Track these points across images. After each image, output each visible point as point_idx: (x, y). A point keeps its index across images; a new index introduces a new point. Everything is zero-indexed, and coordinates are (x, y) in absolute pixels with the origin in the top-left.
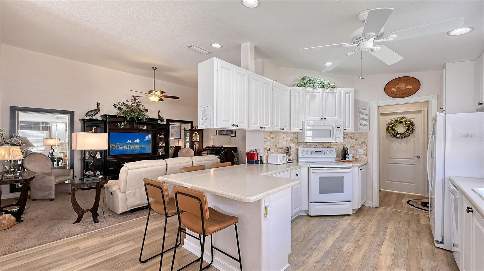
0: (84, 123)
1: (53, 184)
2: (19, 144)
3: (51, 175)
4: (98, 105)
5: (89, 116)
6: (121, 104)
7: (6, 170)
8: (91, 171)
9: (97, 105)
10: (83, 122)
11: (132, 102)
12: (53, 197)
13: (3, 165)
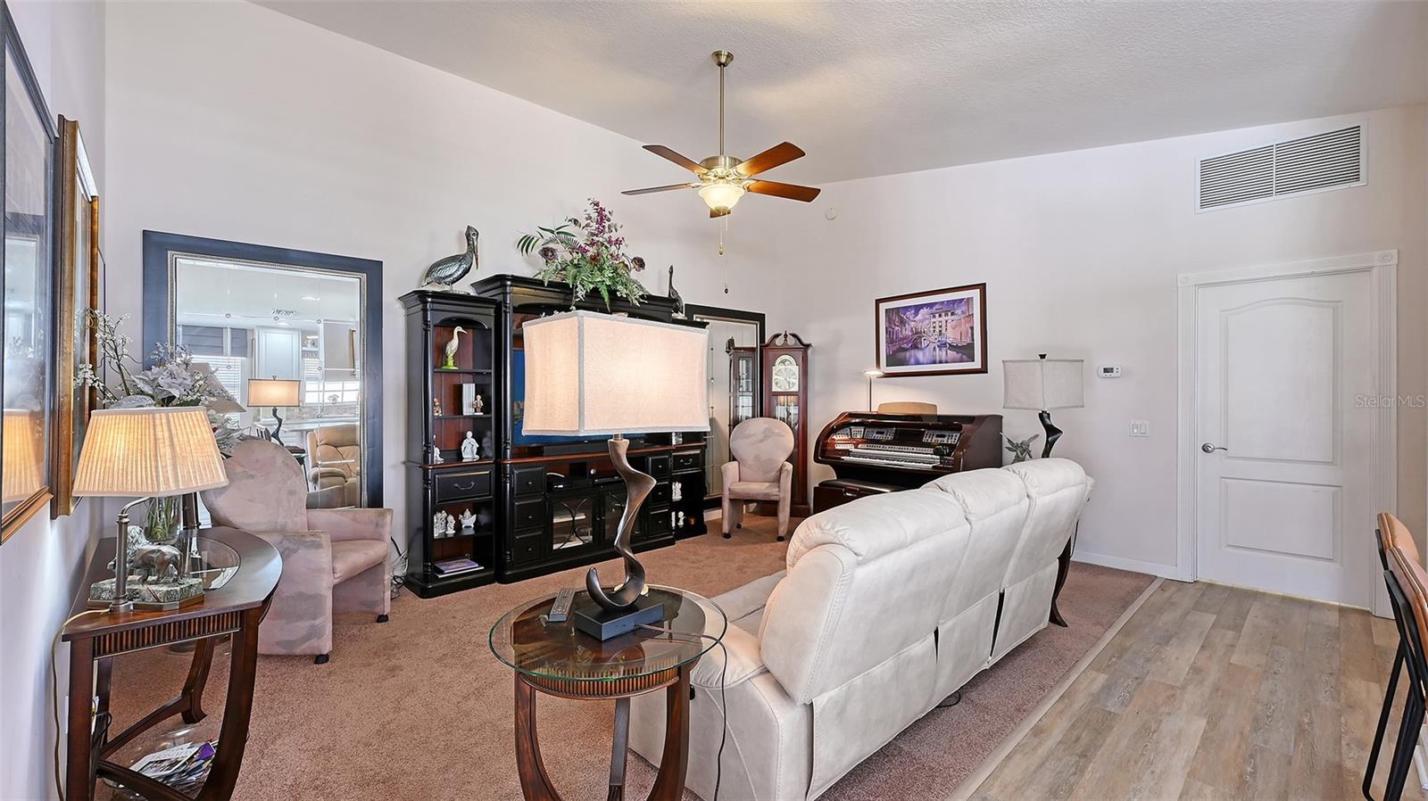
0: (425, 310)
1: (325, 585)
2: (189, 398)
3: (319, 546)
4: (471, 235)
5: (439, 281)
6: (548, 235)
7: (134, 553)
8: (444, 514)
9: (468, 236)
10: (421, 306)
11: (588, 225)
12: (326, 646)
13: (120, 524)
